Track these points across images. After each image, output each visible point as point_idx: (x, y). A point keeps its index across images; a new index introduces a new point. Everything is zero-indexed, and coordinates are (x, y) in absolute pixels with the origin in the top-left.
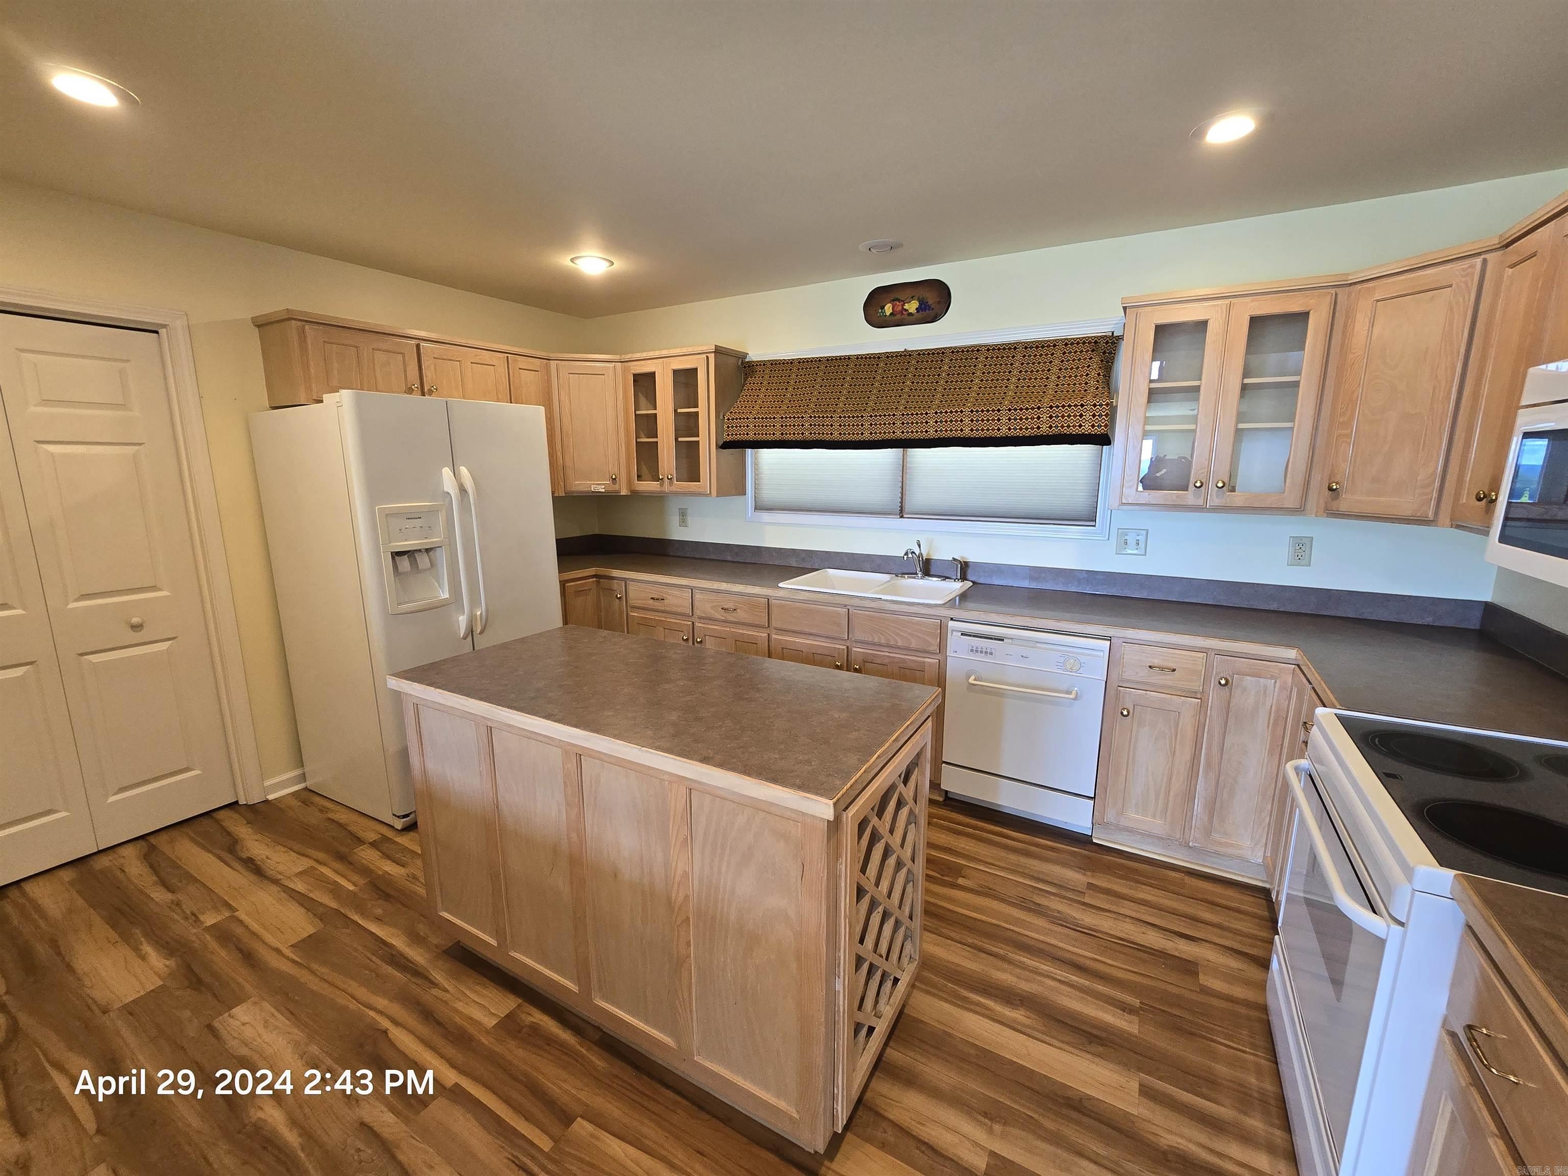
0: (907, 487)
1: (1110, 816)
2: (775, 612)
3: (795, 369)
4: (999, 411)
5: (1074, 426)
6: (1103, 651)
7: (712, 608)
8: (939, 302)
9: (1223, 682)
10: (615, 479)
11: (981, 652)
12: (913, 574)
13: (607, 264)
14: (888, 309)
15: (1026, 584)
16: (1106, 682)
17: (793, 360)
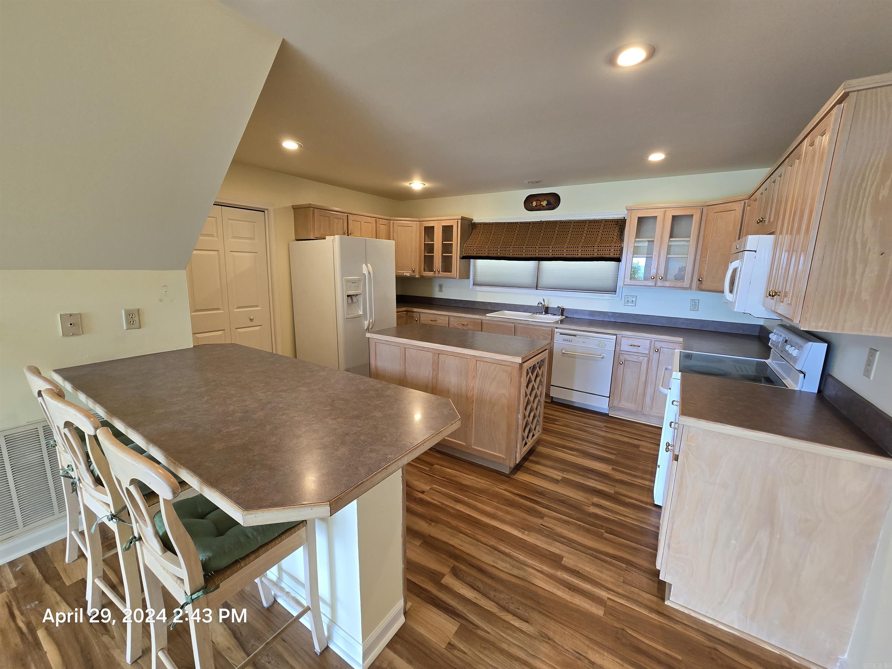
0: (539, 277)
1: (616, 403)
2: (484, 325)
3: (494, 227)
4: (578, 247)
5: (607, 254)
6: (613, 340)
7: (458, 324)
8: (555, 202)
9: (657, 350)
10: (414, 271)
11: (568, 341)
12: (541, 313)
13: (423, 185)
14: (534, 204)
15: (587, 317)
16: (615, 351)
17: (493, 223)
